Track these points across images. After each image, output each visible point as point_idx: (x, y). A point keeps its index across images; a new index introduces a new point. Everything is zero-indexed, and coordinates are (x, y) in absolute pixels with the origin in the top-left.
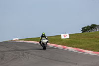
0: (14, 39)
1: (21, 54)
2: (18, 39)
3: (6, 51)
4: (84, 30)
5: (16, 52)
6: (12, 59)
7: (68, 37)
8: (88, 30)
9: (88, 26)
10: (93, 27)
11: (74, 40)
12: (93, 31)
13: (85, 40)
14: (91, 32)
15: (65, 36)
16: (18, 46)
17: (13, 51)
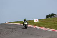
0: (7, 22)
1: (11, 31)
2: (9, 22)
3: (2, 29)
4: (47, 17)
5: (8, 29)
6: (5, 33)
7: (38, 21)
8: (50, 17)
9: (49, 15)
10: (53, 15)
11: (41, 23)
12: (53, 18)
13: (48, 23)
14: (51, 18)
15: (36, 20)
16: (9, 26)
17: (6, 29)
